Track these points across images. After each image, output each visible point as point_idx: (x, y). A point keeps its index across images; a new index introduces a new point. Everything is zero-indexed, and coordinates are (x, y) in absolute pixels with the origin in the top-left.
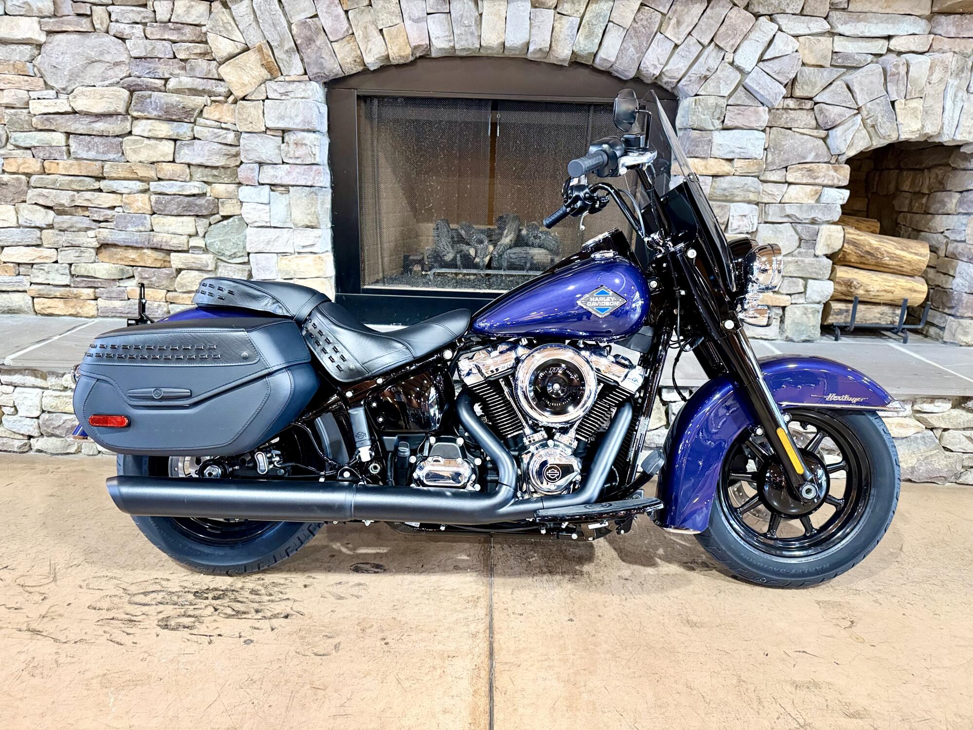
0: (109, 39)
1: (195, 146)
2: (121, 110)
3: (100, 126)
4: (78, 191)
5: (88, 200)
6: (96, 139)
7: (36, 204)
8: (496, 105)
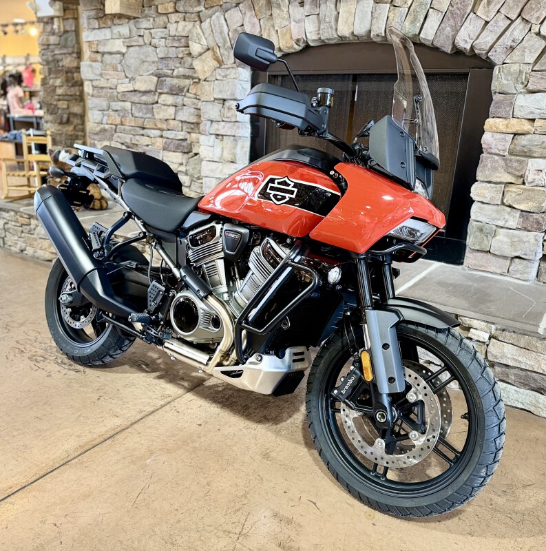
0: (151, 49)
1: (184, 110)
2: (153, 89)
3: (144, 98)
4: (134, 135)
5: (137, 140)
6: (143, 106)
7: (117, 142)
8: (356, 78)
